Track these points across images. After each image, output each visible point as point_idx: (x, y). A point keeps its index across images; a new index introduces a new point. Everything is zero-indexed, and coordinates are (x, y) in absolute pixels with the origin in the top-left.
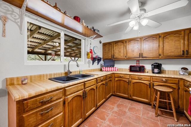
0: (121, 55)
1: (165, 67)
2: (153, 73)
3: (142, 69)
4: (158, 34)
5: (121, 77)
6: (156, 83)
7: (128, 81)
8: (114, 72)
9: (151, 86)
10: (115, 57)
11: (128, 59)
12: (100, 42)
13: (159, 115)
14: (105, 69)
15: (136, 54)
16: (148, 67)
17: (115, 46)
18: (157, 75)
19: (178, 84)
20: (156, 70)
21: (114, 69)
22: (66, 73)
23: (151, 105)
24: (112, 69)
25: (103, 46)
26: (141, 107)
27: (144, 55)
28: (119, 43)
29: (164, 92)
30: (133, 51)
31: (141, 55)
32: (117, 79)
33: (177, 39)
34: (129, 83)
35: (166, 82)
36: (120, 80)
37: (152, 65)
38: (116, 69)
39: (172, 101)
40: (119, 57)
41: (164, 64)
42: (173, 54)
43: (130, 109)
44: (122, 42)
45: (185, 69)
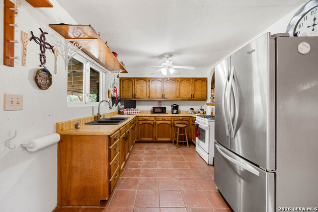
0: (144, 95)
1: (181, 108)
2: (173, 113)
3: (163, 110)
4: (176, 78)
5: (145, 120)
6: (176, 122)
7: (152, 124)
8: (137, 115)
9: (172, 125)
10: (136, 97)
11: (149, 100)
12: (118, 77)
13: (178, 147)
14: (126, 112)
15: (159, 95)
16: (169, 109)
17: (137, 84)
18: (176, 115)
19: (188, 121)
20: (175, 111)
21: (137, 111)
23: (172, 142)
24: (135, 111)
25: (120, 81)
26: (165, 145)
27: (166, 97)
28: (141, 81)
29: (182, 127)
30: (156, 92)
31: (163, 96)
32: (141, 123)
33: (188, 84)
34: (154, 125)
35: (182, 120)
36: (144, 123)
37: (172, 106)
38: (139, 111)
39: (186, 134)
40: (142, 97)
41: (181, 105)
42: (186, 97)
44: (144, 79)
45: (192, 109)
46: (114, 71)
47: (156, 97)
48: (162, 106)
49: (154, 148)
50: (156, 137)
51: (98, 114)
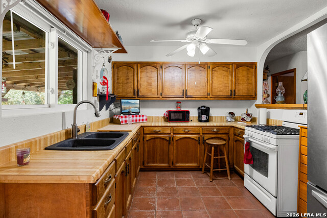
0: (153, 91)
1: (213, 112)
2: (200, 121)
3: (185, 116)
4: (206, 63)
5: (156, 133)
6: (207, 136)
7: (168, 139)
8: (143, 124)
9: (202, 141)
10: (140, 94)
11: (161, 98)
12: (110, 60)
14: (124, 119)
15: (177, 91)
16: (194, 113)
17: (141, 72)
18: (208, 124)
19: (228, 134)
20: (204, 117)
21: (141, 118)
22: (67, 133)
23: (200, 170)
24: (138, 118)
25: (113, 67)
26: (189, 176)
27: (189, 94)
28: (148, 67)
30: (173, 86)
31: (185, 93)
32: (148, 137)
33: (225, 73)
34: (170, 141)
35: (216, 133)
36: (155, 138)
37: (199, 109)
38: (145, 118)
39: (226, 156)
40: (149, 95)
41: (213, 107)
42: (221, 94)
43: (179, 183)
44: (153, 65)
45: (232, 114)
46: (103, 49)
47: (172, 95)
48: (183, 109)
49: (172, 182)
50: (174, 161)
51: (74, 126)
